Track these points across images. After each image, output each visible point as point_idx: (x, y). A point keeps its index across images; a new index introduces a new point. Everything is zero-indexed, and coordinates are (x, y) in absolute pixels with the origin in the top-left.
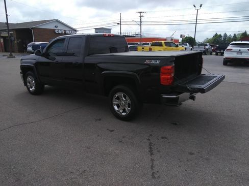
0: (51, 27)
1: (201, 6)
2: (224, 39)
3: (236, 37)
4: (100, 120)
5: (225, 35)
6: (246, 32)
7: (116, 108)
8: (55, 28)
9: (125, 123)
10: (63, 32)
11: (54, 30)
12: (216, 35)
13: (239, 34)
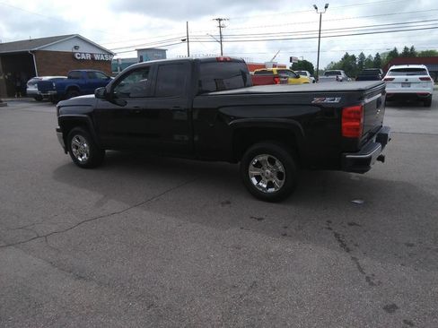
0: (67, 48)
1: (326, 7)
2: (361, 63)
3: (379, 59)
4: (228, 203)
5: (362, 55)
6: (395, 50)
7: (255, 181)
8: (75, 51)
9: (274, 205)
10: (89, 57)
11: (73, 54)
12: (347, 56)
13: (384, 54)
